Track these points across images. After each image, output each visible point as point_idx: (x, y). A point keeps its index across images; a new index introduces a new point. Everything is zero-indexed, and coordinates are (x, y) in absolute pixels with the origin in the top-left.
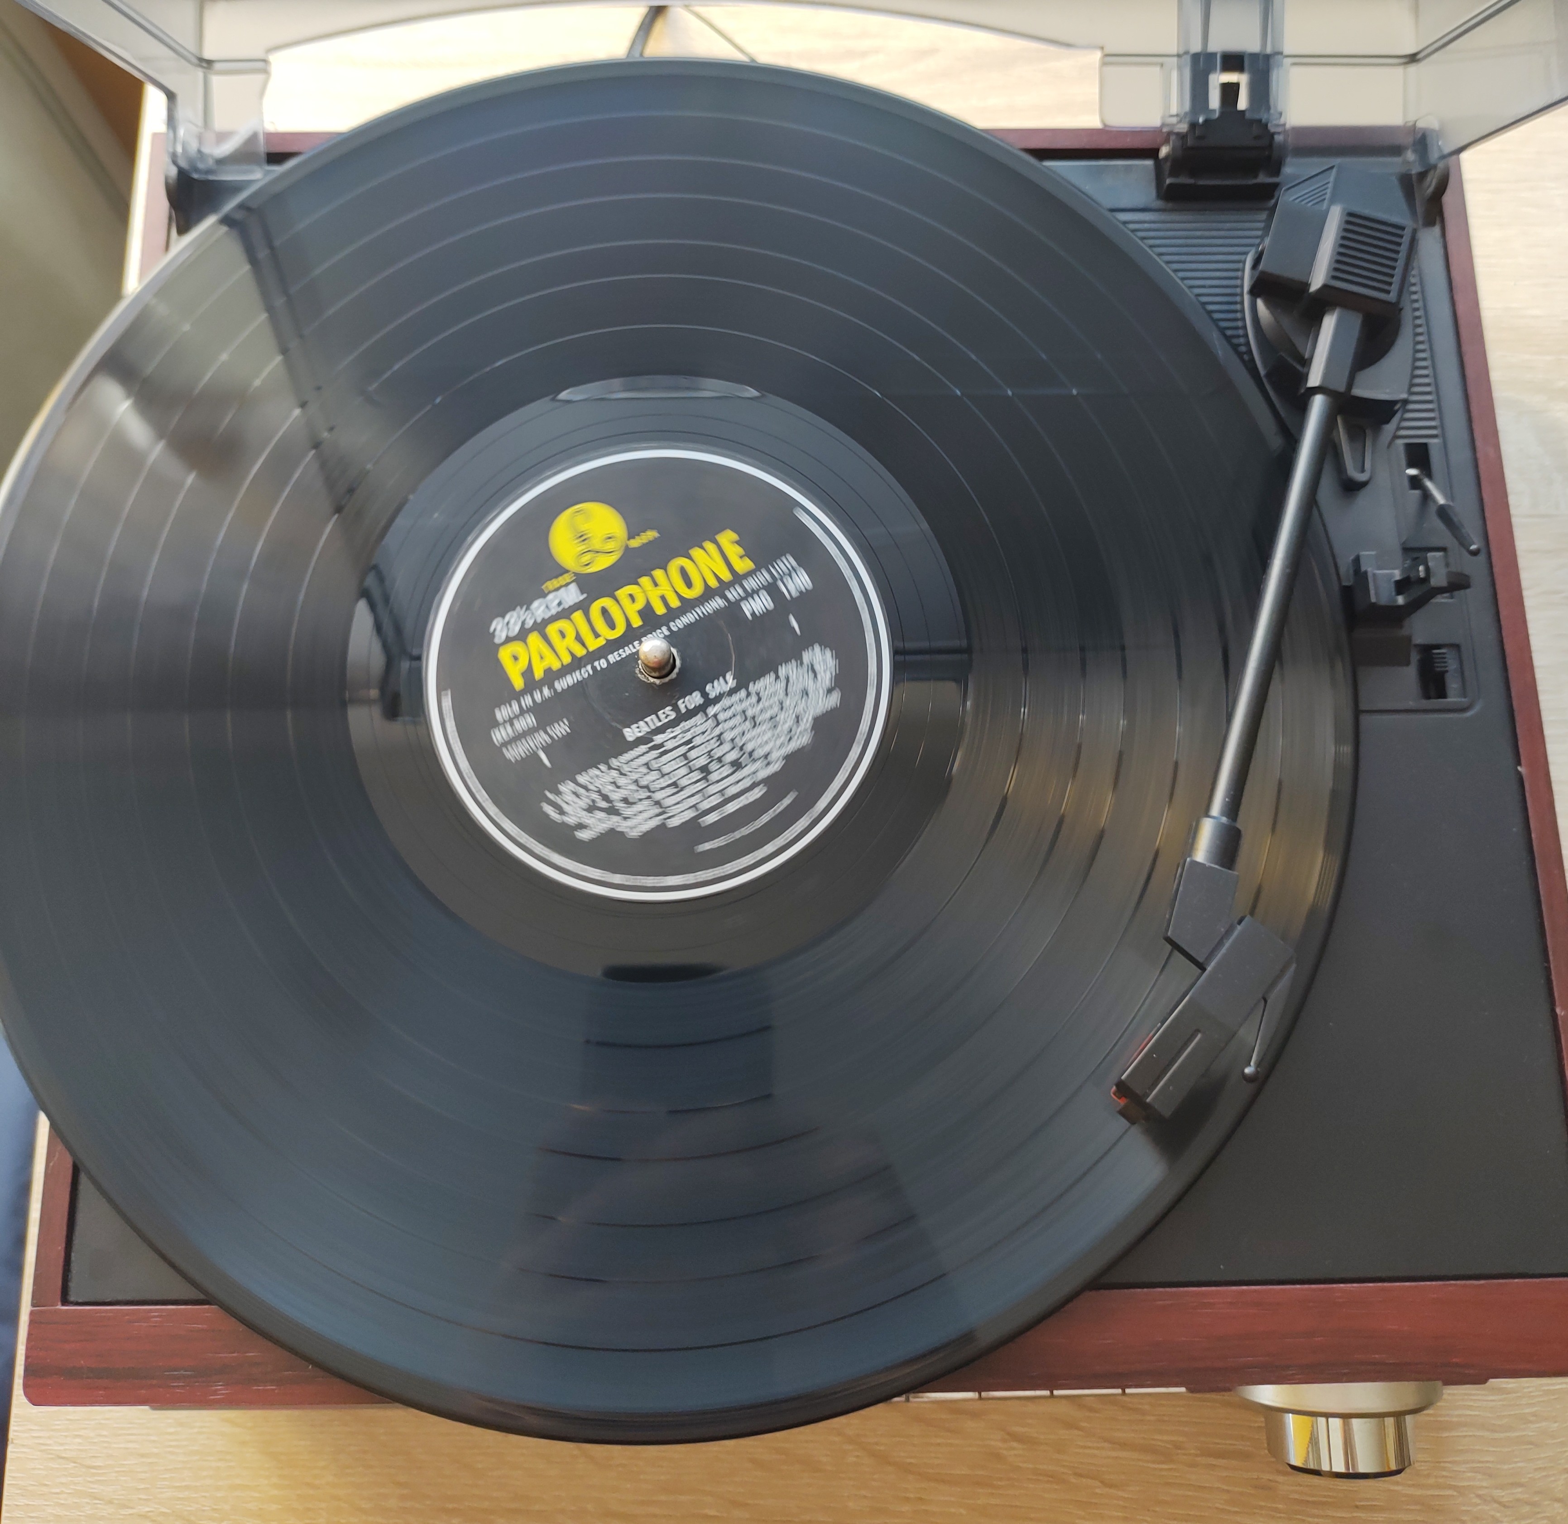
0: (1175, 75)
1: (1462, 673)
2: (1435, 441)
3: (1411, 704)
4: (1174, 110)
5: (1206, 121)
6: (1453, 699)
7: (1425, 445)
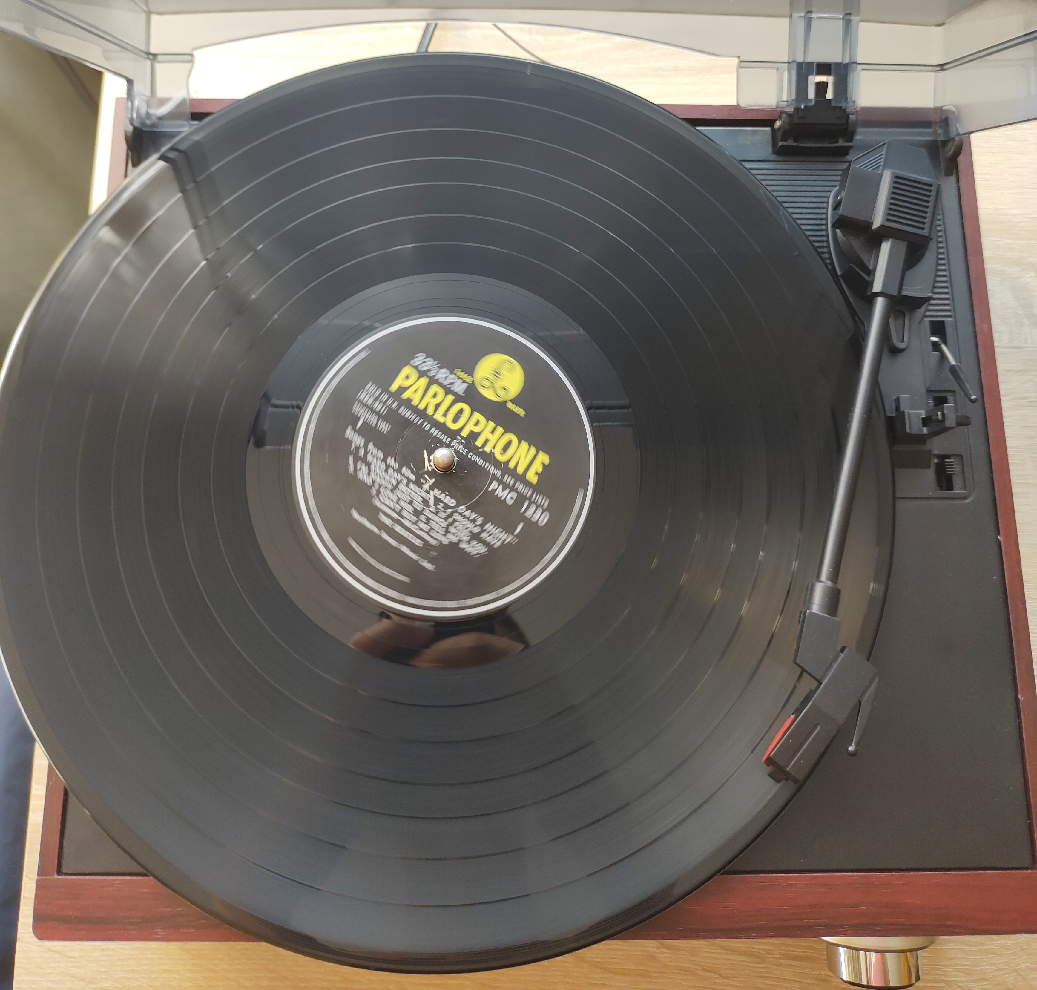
0: (786, 74)
1: (964, 474)
2: (950, 319)
3: (931, 494)
4: (785, 98)
5: (805, 107)
6: (957, 491)
7: (943, 322)
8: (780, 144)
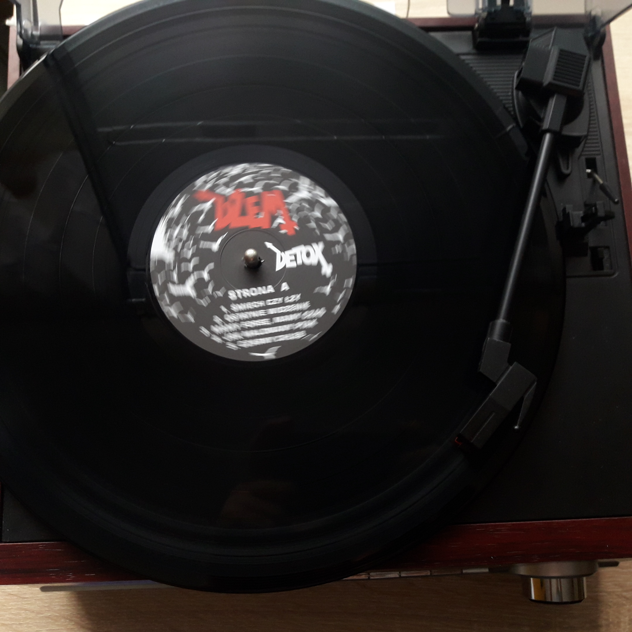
1: (610, 259)
2: (599, 156)
3: (588, 273)
4: (481, 6)
5: (495, 11)
6: (606, 270)
7: (594, 158)
8: (479, 40)
